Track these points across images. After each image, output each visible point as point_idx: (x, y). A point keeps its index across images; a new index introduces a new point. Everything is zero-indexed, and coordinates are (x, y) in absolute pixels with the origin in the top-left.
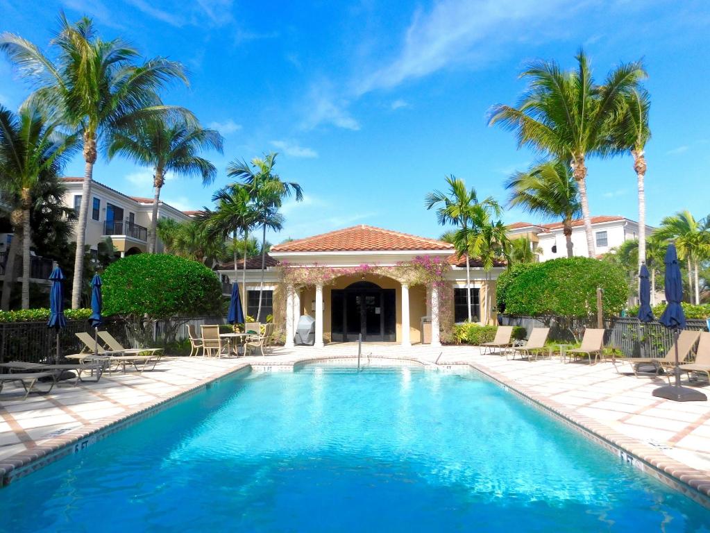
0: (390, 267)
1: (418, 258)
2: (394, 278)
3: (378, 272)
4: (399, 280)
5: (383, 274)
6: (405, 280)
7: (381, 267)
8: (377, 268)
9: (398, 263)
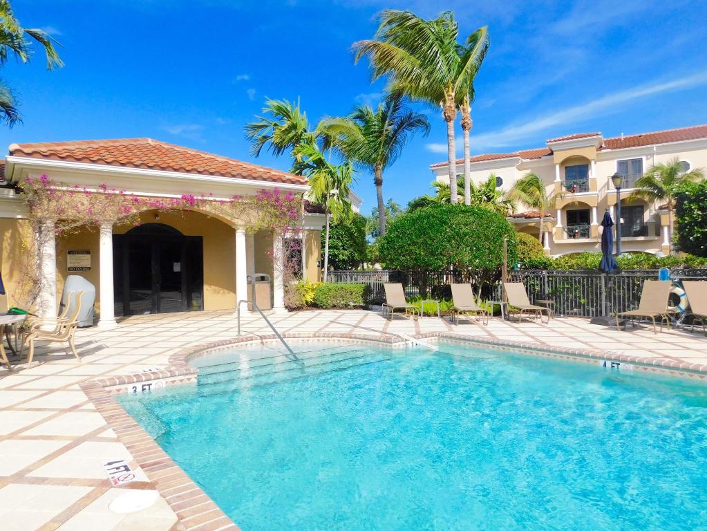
0: (222, 202)
1: (264, 192)
2: (228, 218)
3: (207, 209)
4: (235, 221)
5: (213, 212)
6: (243, 223)
7: (211, 201)
8: (204, 202)
9: (235, 197)
